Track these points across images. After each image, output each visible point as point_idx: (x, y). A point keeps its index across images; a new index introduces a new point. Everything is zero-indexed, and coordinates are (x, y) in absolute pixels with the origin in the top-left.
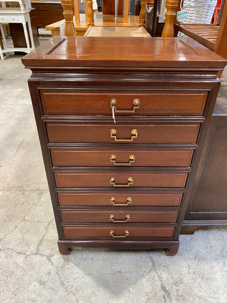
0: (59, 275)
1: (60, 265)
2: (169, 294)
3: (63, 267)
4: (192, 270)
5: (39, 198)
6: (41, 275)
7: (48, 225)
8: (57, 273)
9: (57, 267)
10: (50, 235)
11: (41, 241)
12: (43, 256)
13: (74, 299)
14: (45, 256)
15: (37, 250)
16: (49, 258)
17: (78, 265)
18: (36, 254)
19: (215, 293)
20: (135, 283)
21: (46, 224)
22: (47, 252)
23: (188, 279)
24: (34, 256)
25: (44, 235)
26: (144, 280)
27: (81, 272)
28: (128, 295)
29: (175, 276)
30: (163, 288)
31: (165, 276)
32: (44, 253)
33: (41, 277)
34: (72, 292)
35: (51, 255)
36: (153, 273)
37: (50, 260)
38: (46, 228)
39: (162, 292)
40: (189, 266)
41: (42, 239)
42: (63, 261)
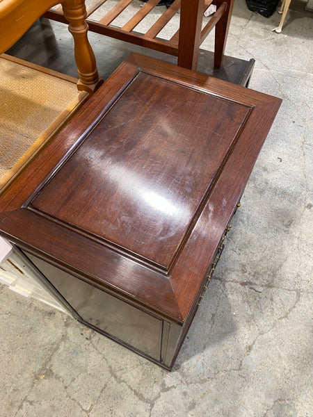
0: (191, 383)
1: (180, 377)
2: (250, 283)
3: (183, 375)
4: (237, 250)
5: (57, 378)
6: (182, 405)
7: (116, 377)
8: (188, 384)
9: (182, 382)
10: (132, 379)
11: (136, 393)
12: (160, 396)
13: (222, 374)
14: (161, 393)
15: (147, 402)
16: (165, 389)
17: (188, 357)
18: (152, 405)
19: (262, 246)
20: (230, 307)
21: (113, 379)
22: (157, 389)
23: (243, 259)
24: (155, 408)
25: (130, 387)
26: (230, 296)
27: (197, 356)
28: (238, 319)
29: (237, 267)
30: (243, 284)
31: (233, 276)
32: (156, 394)
33: (185, 405)
34: (215, 374)
35: (163, 385)
36: (227, 285)
37: (168, 389)
38: (120, 382)
39: (246, 287)
40: (233, 250)
41: (135, 391)
42: (176, 372)
